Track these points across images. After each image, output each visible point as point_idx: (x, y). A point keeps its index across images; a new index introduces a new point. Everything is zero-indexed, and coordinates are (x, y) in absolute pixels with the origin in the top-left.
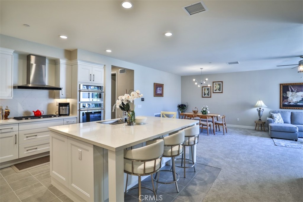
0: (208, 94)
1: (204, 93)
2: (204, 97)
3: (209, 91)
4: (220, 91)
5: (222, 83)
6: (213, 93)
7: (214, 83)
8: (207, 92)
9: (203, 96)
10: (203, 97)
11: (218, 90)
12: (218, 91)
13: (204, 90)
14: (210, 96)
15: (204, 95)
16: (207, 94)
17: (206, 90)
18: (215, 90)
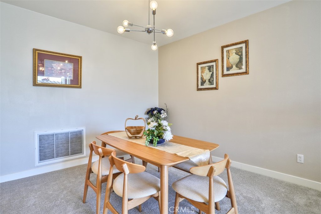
0: (211, 82)
1: (202, 78)
2: (201, 89)
3: (213, 73)
4: (240, 68)
5: (247, 47)
6: (224, 75)
7: (225, 50)
8: (207, 75)
9: (200, 87)
10: (199, 89)
11: (234, 67)
12: (234, 70)
13: (202, 72)
14: (214, 86)
15: (202, 84)
16: (207, 81)
17: (207, 70)
18: (228, 69)
